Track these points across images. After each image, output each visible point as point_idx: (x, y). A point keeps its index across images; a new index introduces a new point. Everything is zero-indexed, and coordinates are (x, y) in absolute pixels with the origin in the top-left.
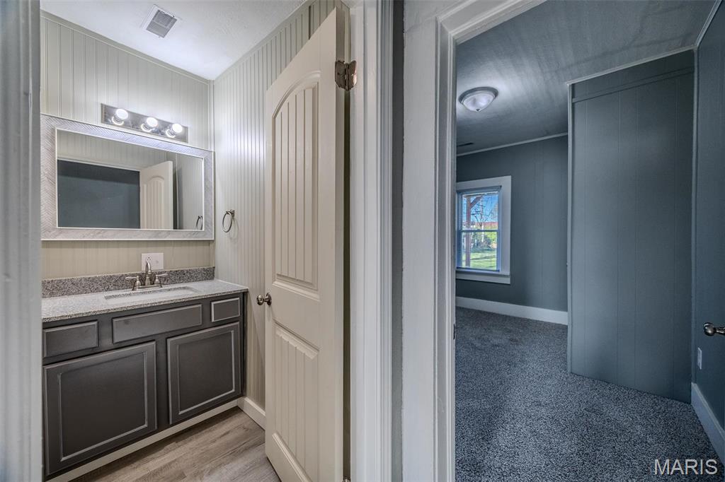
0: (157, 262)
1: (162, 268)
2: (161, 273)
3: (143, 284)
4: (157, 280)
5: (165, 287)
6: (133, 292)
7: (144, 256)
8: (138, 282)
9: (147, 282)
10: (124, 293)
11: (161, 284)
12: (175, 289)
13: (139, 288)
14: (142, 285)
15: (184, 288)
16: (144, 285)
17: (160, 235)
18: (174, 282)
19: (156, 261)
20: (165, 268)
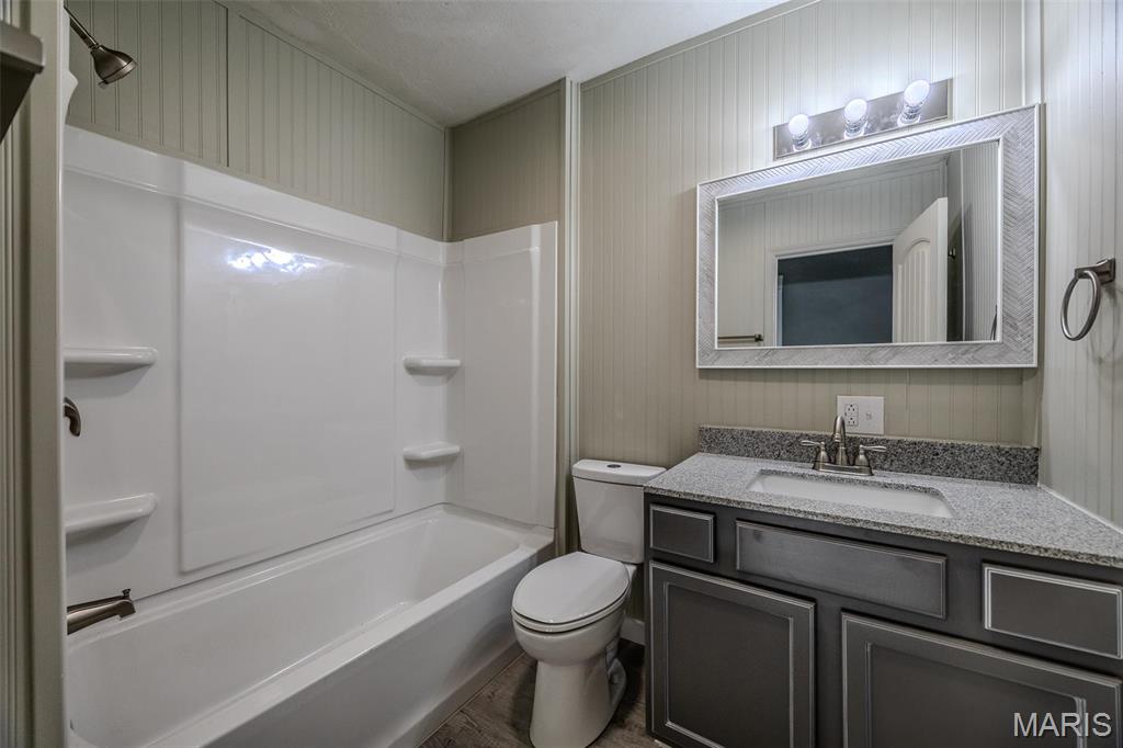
0: (869, 416)
1: (882, 432)
2: (876, 442)
3: (832, 460)
4: (862, 457)
5: (880, 477)
6: (814, 472)
7: (842, 400)
8: (823, 453)
9: (841, 457)
10: (795, 470)
11: (870, 468)
12: (899, 487)
13: (824, 467)
14: (830, 461)
15: (926, 491)
16: (835, 463)
17: (873, 356)
18: (907, 469)
19: (865, 413)
20: (886, 432)
